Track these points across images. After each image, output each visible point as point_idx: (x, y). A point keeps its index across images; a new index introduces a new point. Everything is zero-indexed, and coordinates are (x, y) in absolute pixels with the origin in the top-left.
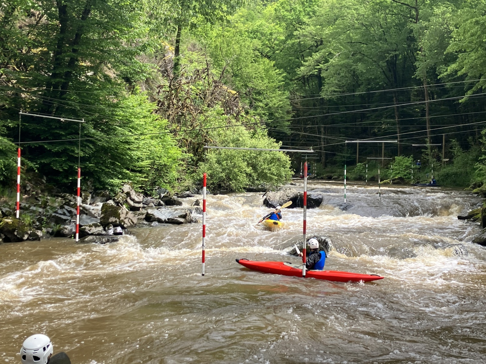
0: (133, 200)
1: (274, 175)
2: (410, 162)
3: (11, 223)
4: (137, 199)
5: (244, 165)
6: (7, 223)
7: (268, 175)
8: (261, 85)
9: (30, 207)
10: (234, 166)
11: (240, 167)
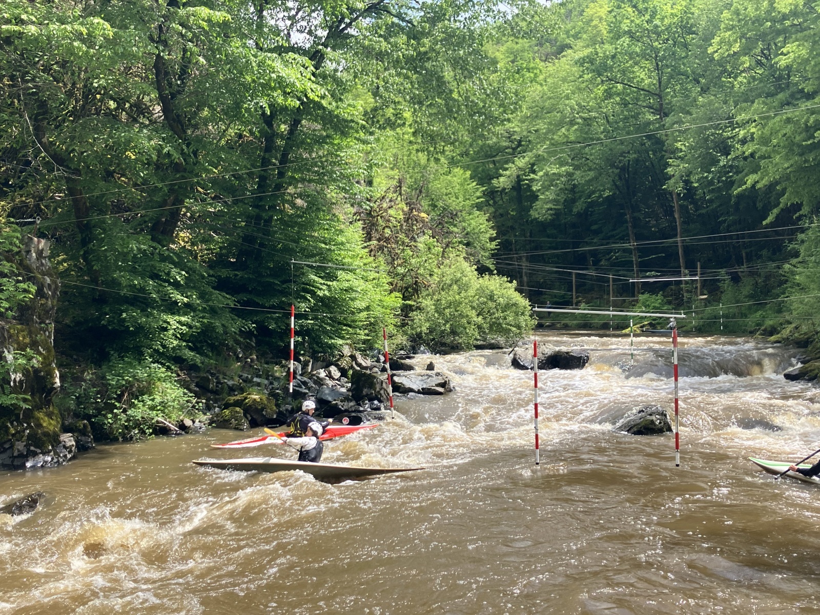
0: (359, 365)
1: (511, 325)
2: (660, 301)
3: (259, 400)
4: (364, 364)
5: (473, 314)
6: (255, 400)
7: (504, 326)
8: (455, 204)
9: (252, 378)
10: (462, 316)
11: (467, 316)
